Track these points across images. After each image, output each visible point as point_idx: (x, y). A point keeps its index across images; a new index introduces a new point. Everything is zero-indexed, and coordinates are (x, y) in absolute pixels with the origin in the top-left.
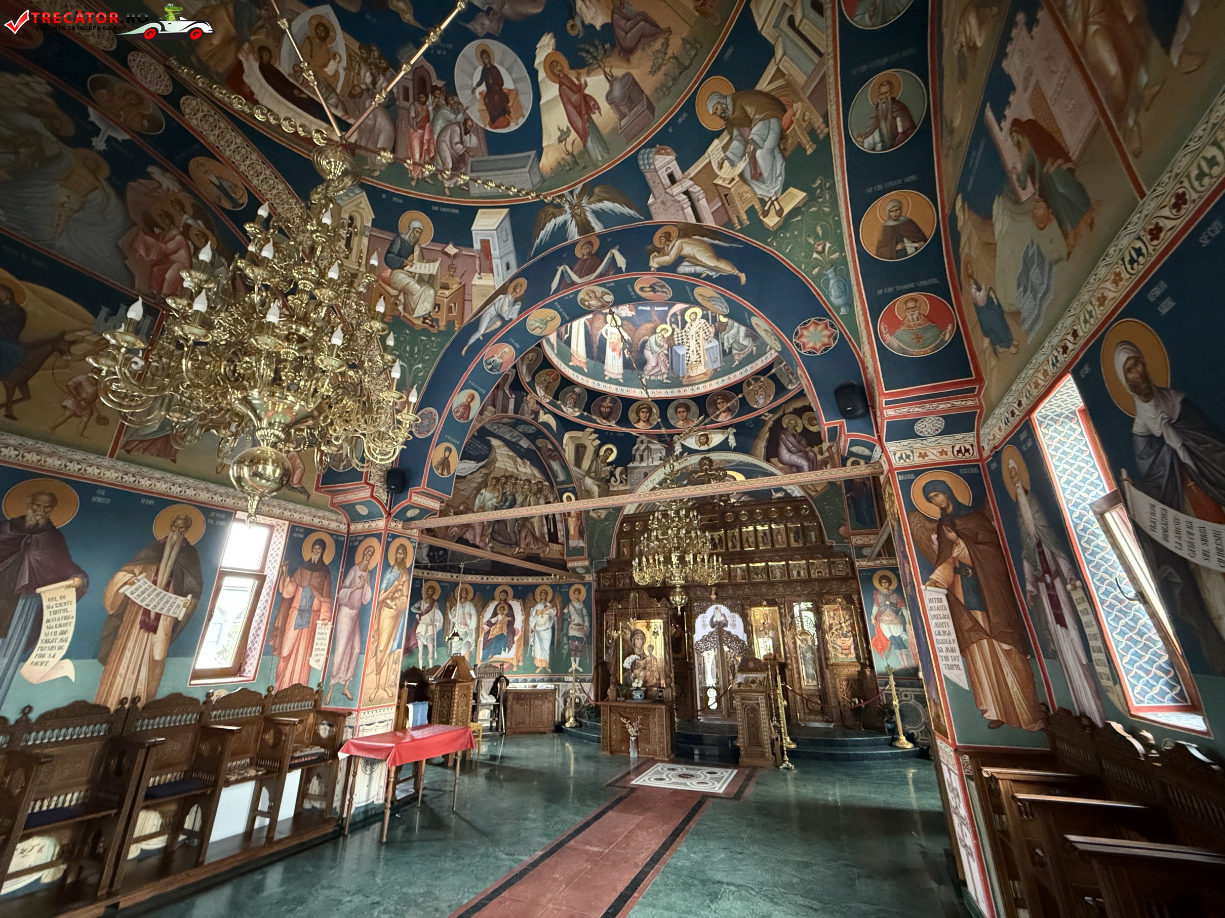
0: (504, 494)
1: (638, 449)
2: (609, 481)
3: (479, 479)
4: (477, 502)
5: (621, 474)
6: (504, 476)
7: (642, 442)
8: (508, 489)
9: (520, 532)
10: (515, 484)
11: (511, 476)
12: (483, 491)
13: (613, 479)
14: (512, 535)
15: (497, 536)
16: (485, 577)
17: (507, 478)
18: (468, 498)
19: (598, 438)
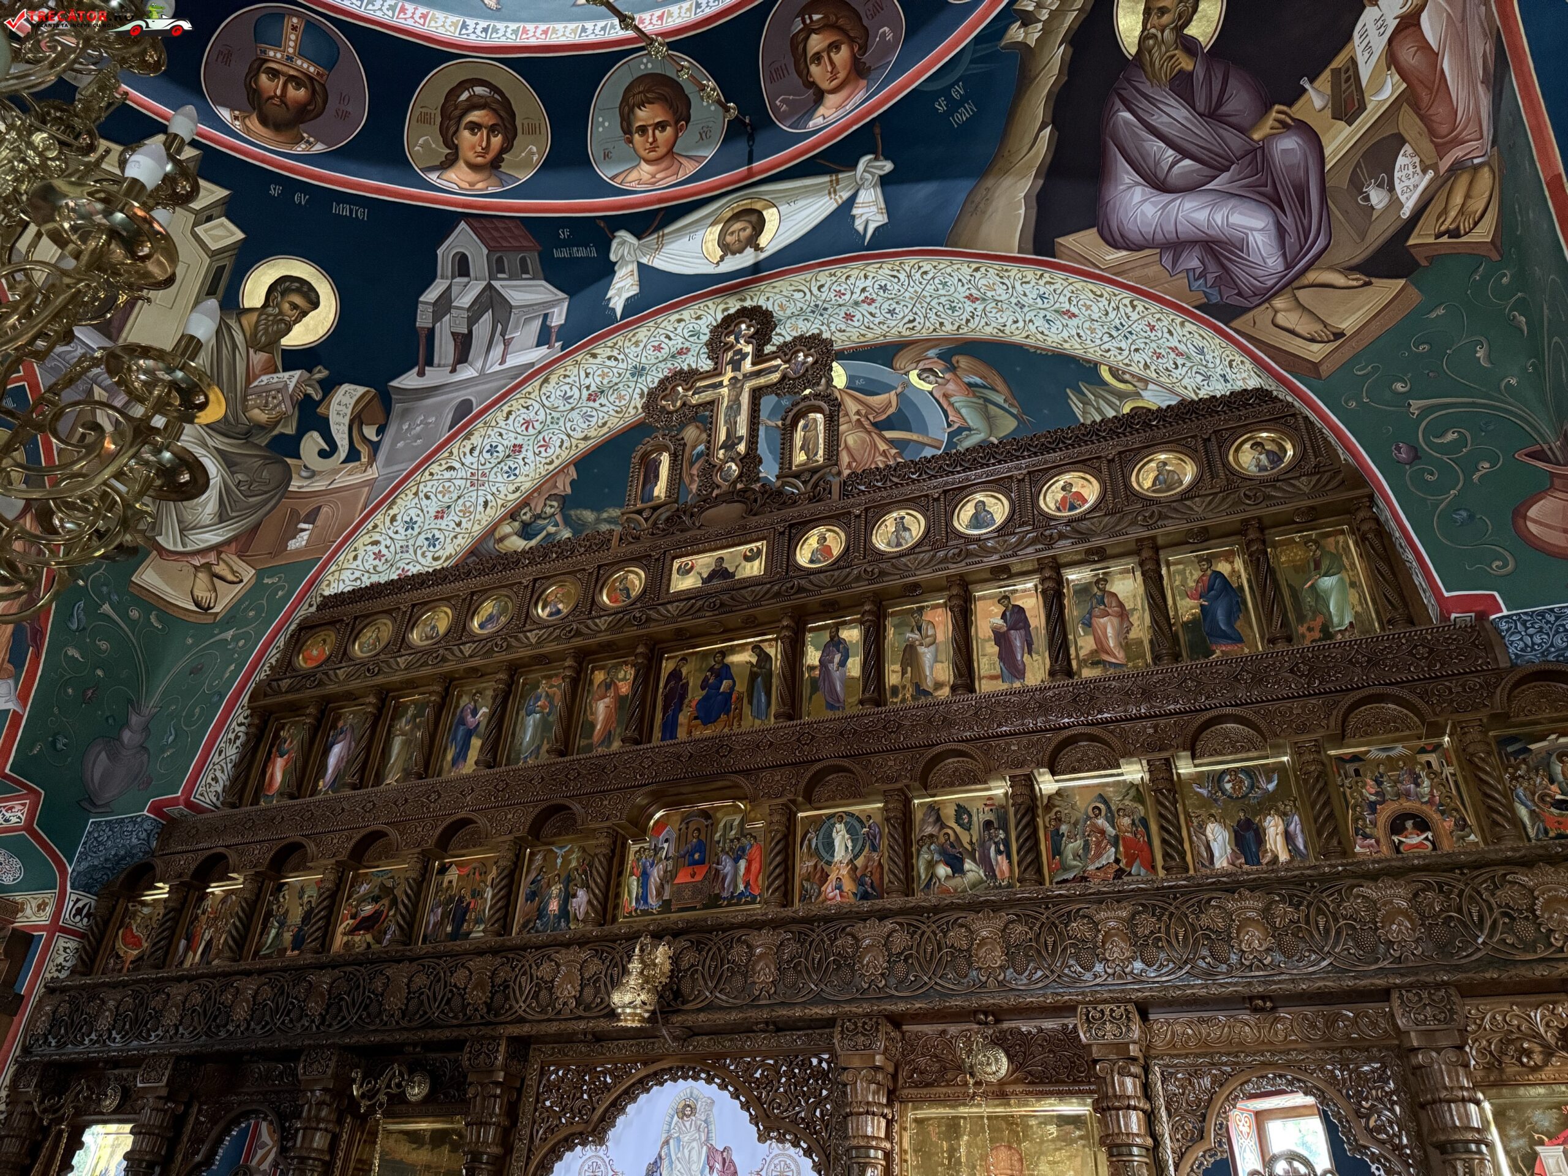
1: (444, 305)
2: (289, 446)
5: (357, 421)
7: (462, 267)
13: (312, 442)
19: (230, 210)
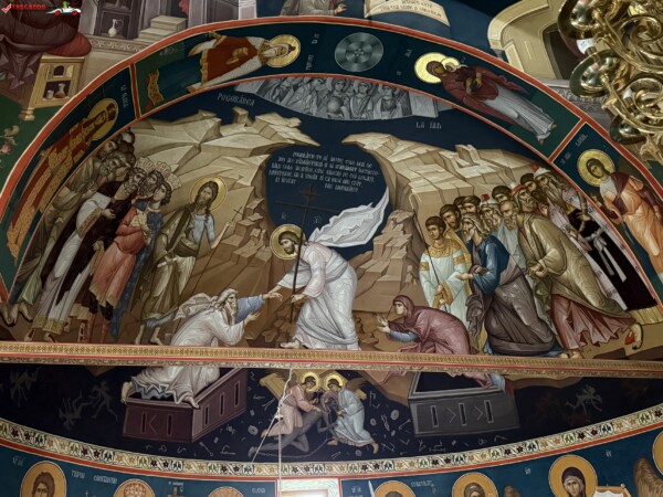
0: (471, 245)
3: (398, 237)
4: (425, 285)
6: (447, 207)
8: (473, 232)
9: (552, 314)
10: (479, 213)
11: (461, 200)
12: (425, 258)
14: (539, 330)
15: (504, 345)
16: (513, 447)
17: (453, 208)
18: (402, 285)
